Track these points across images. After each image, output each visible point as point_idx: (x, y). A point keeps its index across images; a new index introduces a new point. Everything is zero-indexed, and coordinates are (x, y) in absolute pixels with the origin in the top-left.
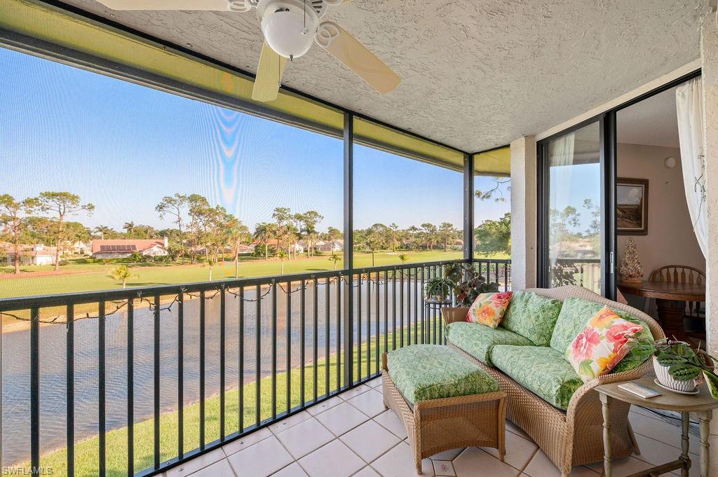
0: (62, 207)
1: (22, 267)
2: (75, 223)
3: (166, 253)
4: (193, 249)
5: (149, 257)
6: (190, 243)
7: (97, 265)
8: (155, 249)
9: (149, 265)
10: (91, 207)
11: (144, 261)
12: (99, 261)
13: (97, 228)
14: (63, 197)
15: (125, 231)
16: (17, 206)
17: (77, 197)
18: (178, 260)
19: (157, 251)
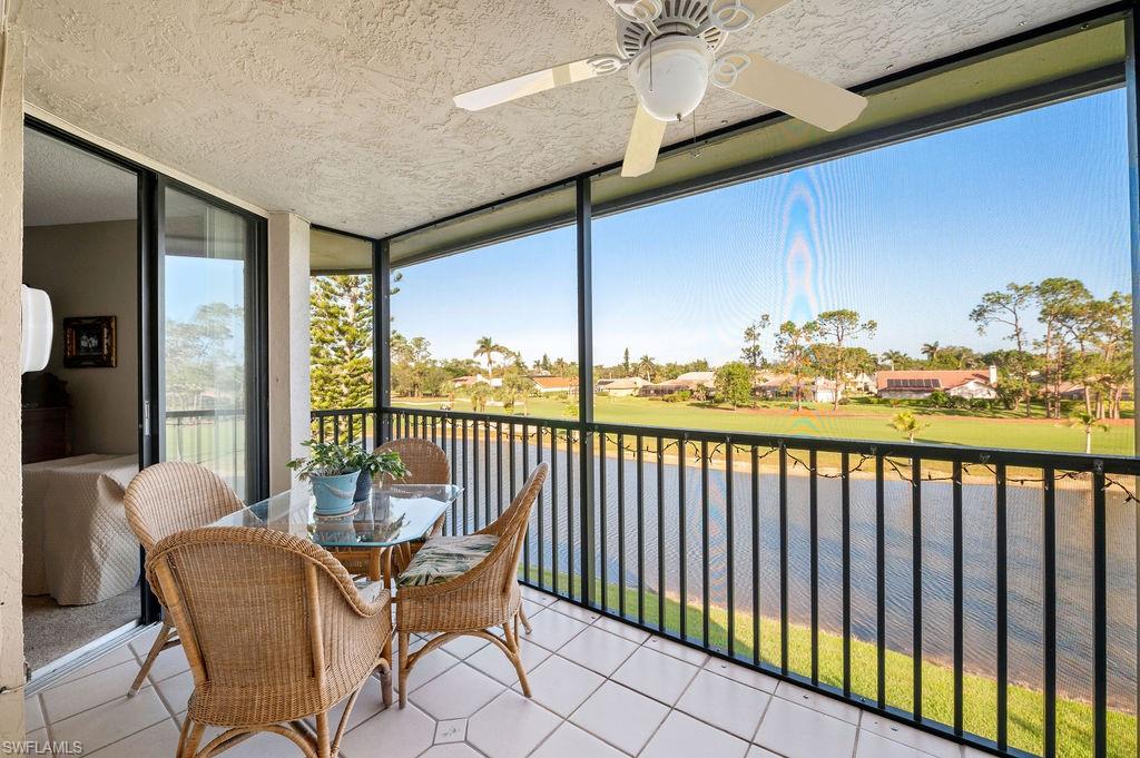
0: (840, 329)
1: (804, 404)
2: (859, 349)
3: (993, 395)
4: (1051, 388)
5: (960, 399)
6: (1045, 377)
7: (882, 408)
8: (971, 386)
9: (960, 414)
10: (872, 325)
11: (952, 405)
12: (886, 402)
13: (885, 354)
14: (842, 316)
15: (925, 357)
16: (798, 334)
17: (855, 314)
18: (1019, 407)
19: (974, 390)
